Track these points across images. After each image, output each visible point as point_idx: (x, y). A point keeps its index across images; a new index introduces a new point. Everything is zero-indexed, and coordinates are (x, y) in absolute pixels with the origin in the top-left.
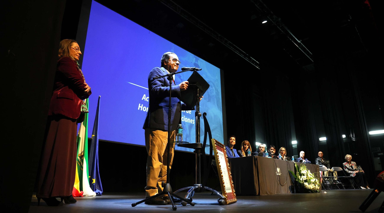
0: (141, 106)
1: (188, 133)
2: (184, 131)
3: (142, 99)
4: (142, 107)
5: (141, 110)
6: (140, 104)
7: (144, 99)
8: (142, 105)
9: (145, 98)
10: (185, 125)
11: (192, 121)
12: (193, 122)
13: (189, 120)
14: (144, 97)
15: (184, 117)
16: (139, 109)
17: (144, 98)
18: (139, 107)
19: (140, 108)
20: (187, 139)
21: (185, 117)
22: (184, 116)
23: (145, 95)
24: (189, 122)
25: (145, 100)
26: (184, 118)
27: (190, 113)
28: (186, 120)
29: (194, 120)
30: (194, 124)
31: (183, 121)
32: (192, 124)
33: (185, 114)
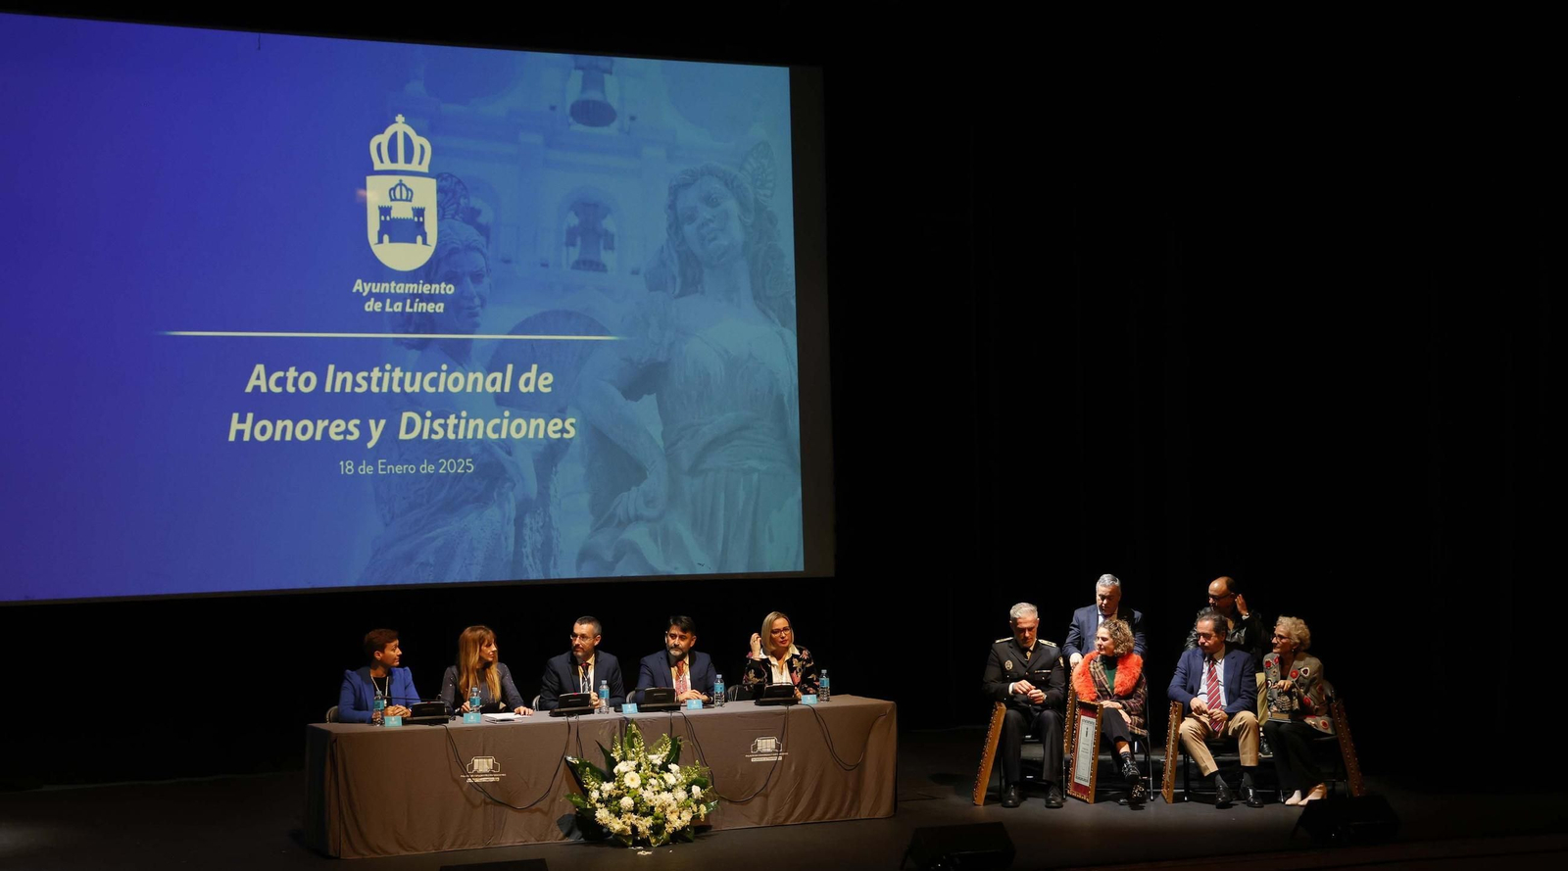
0: (242, 420)
1: (532, 487)
2: (508, 484)
3: (249, 389)
4: (247, 427)
5: (246, 438)
6: (235, 416)
7: (257, 388)
8: (250, 416)
9: (262, 383)
10: (509, 453)
12: (564, 430)
13: (538, 426)
14: (258, 378)
15: (502, 417)
16: (232, 437)
17: (257, 383)
18: (235, 426)
19: (240, 433)
20: (527, 520)
21: (511, 419)
22: (507, 414)
23: (260, 368)
24: (541, 435)
25: (264, 389)
26: (506, 422)
27: (545, 386)
28: (518, 429)
29: (573, 420)
30: (571, 439)
31: (500, 439)
32: (561, 439)
33: (511, 402)
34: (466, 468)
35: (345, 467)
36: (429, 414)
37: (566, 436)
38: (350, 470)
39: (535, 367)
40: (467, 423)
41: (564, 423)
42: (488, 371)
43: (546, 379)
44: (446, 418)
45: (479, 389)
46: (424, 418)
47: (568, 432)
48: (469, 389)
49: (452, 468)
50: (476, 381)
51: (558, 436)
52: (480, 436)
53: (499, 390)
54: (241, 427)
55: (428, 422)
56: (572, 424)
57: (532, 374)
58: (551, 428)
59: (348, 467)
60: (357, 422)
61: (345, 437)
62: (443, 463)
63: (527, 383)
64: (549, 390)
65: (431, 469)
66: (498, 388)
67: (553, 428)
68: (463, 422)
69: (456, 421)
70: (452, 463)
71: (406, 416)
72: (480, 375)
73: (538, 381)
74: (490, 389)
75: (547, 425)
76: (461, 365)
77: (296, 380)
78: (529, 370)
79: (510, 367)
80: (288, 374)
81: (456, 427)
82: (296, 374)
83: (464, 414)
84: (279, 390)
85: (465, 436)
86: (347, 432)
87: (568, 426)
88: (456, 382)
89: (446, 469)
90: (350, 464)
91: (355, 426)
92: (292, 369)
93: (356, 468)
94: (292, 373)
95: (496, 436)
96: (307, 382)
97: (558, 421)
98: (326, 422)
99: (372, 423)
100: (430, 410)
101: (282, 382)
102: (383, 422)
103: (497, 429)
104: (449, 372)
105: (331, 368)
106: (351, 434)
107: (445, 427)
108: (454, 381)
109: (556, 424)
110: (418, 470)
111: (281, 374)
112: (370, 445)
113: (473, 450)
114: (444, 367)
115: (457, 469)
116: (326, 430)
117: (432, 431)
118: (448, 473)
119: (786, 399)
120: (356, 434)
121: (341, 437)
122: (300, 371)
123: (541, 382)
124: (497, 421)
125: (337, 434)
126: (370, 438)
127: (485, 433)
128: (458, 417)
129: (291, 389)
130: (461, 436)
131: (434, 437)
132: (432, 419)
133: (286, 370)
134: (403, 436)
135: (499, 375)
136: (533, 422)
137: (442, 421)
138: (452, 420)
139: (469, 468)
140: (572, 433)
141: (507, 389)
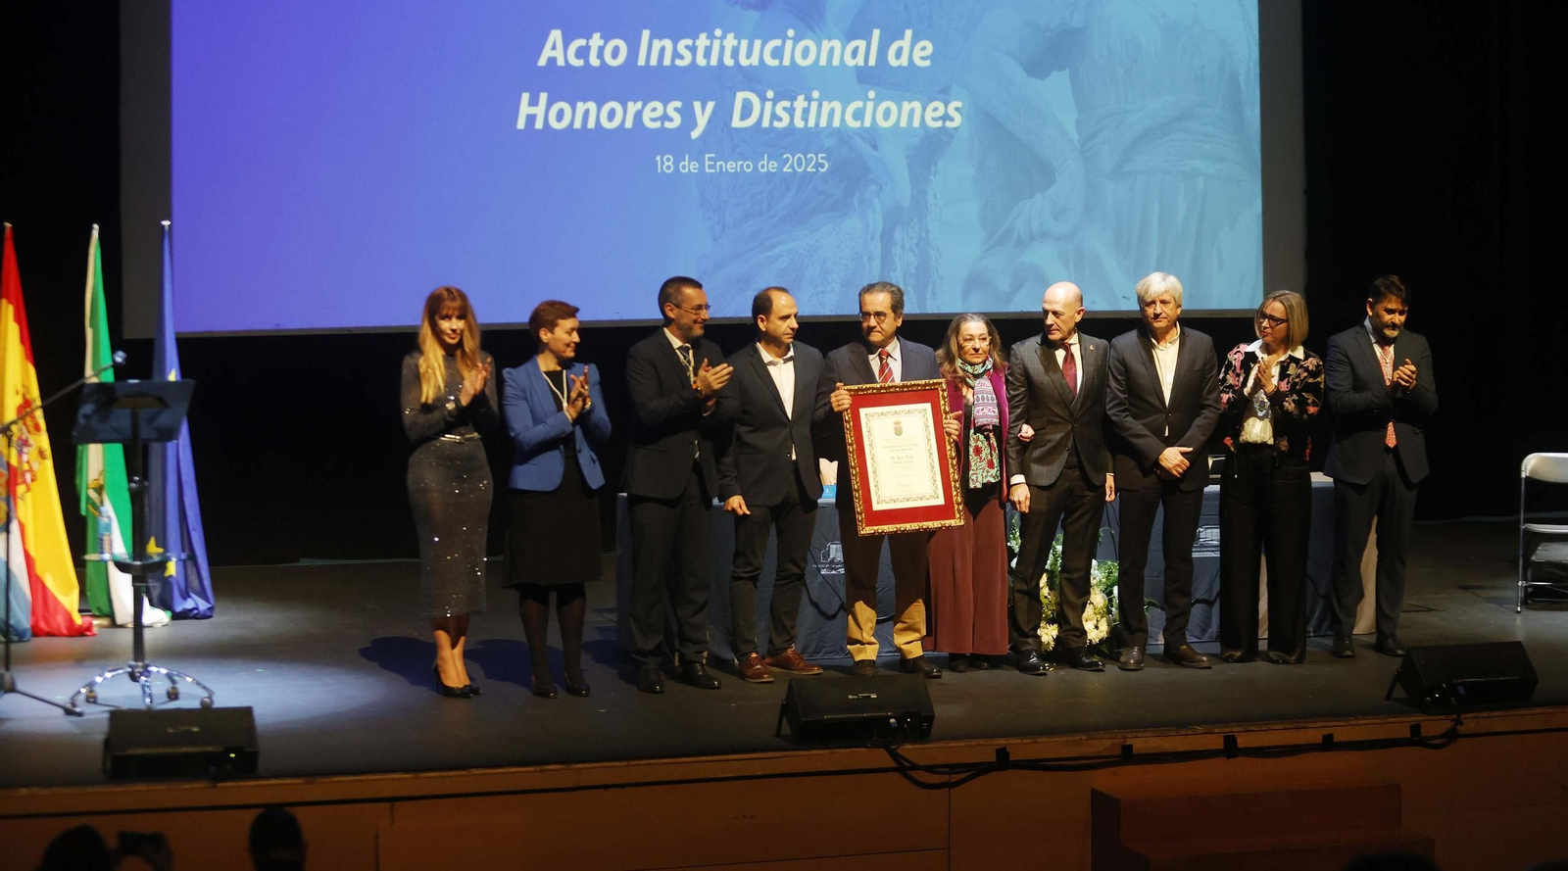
0: (534, 102)
1: (904, 193)
2: (873, 188)
3: (542, 62)
4: (539, 111)
5: (539, 125)
6: (525, 97)
7: (552, 61)
8: (543, 97)
9: (559, 54)
10: (875, 147)
11: (941, 112)
12: (946, 117)
13: (912, 111)
14: (554, 48)
15: (866, 99)
16: (521, 125)
17: (553, 54)
18: (525, 109)
19: (531, 119)
20: (898, 235)
21: (877, 102)
22: (872, 94)
23: (556, 35)
24: (916, 123)
25: (561, 62)
26: (870, 105)
27: (923, 58)
28: (887, 114)
29: (959, 104)
30: (956, 129)
31: (862, 128)
32: (943, 129)
33: (876, 78)
34: (819, 165)
35: (663, 163)
36: (770, 94)
37: (949, 124)
38: (668, 167)
39: (909, 33)
40: (820, 106)
41: (946, 107)
42: (850, 37)
43: (924, 49)
44: (793, 99)
45: (836, 62)
46: (763, 99)
47: (952, 119)
48: (823, 62)
49: (800, 164)
50: (831, 51)
51: (939, 124)
52: (836, 123)
53: (861, 63)
54: (533, 110)
55: (768, 105)
56: (957, 109)
57: (905, 42)
58: (929, 114)
59: (667, 164)
60: (678, 104)
61: (663, 124)
62: (788, 159)
63: (898, 55)
64: (927, 63)
65: (773, 166)
66: (860, 61)
67: (932, 114)
68: (814, 105)
69: (806, 104)
70: (799, 159)
71: (741, 96)
72: (837, 44)
73: (913, 51)
74: (850, 62)
75: (924, 109)
76: (814, 32)
77: (601, 50)
78: (902, 38)
79: (876, 33)
80: (591, 42)
81: (806, 111)
82: (601, 42)
83: (816, 94)
84: (579, 63)
85: (817, 124)
86: (665, 117)
87: (951, 111)
88: (805, 53)
89: (792, 167)
90: (668, 160)
91: (676, 109)
92: (596, 36)
93: (676, 164)
94: (596, 41)
95: (857, 124)
96: (615, 53)
97: (939, 104)
98: (639, 105)
99: (697, 105)
100: (772, 89)
101: (583, 53)
102: (711, 105)
103: (859, 115)
104: (797, 40)
105: (646, 34)
106: (671, 120)
107: (791, 111)
108: (802, 51)
109: (936, 109)
110: (755, 168)
111: (582, 42)
112: (695, 134)
113: (828, 143)
114: (791, 33)
115: (807, 167)
116: (639, 115)
117: (775, 117)
118: (795, 172)
119: (1242, 79)
120: (677, 121)
121: (658, 125)
122: (606, 38)
123: (917, 54)
124: (859, 104)
125: (653, 120)
126: (694, 125)
127: (843, 120)
128: (808, 99)
129: (595, 62)
130: (811, 124)
131: (777, 124)
132: (775, 101)
133: (588, 37)
134: (736, 123)
135: (862, 44)
136: (906, 106)
137: (787, 104)
138: (800, 103)
139: (823, 166)
140: (958, 120)
141: (872, 62)
